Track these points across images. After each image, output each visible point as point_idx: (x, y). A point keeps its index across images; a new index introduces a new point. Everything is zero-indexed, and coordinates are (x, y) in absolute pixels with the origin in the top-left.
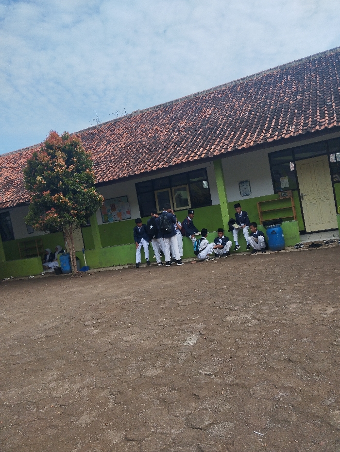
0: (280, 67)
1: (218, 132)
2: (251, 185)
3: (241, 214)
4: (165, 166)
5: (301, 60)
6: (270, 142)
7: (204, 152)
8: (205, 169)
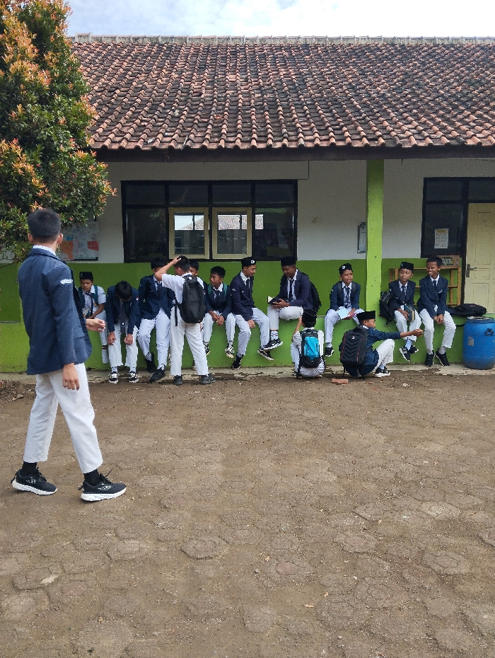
8: (294, 183)
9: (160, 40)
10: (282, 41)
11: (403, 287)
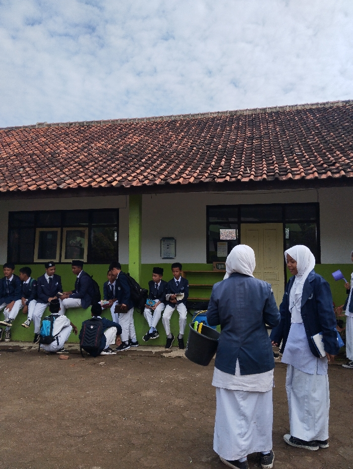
0: (231, 112)
1: (143, 160)
2: (177, 246)
3: (159, 284)
4: (50, 187)
5: (255, 110)
6: (219, 183)
7: (118, 179)
8: (117, 210)
9: (85, 124)
10: (160, 119)
11: (157, 285)
